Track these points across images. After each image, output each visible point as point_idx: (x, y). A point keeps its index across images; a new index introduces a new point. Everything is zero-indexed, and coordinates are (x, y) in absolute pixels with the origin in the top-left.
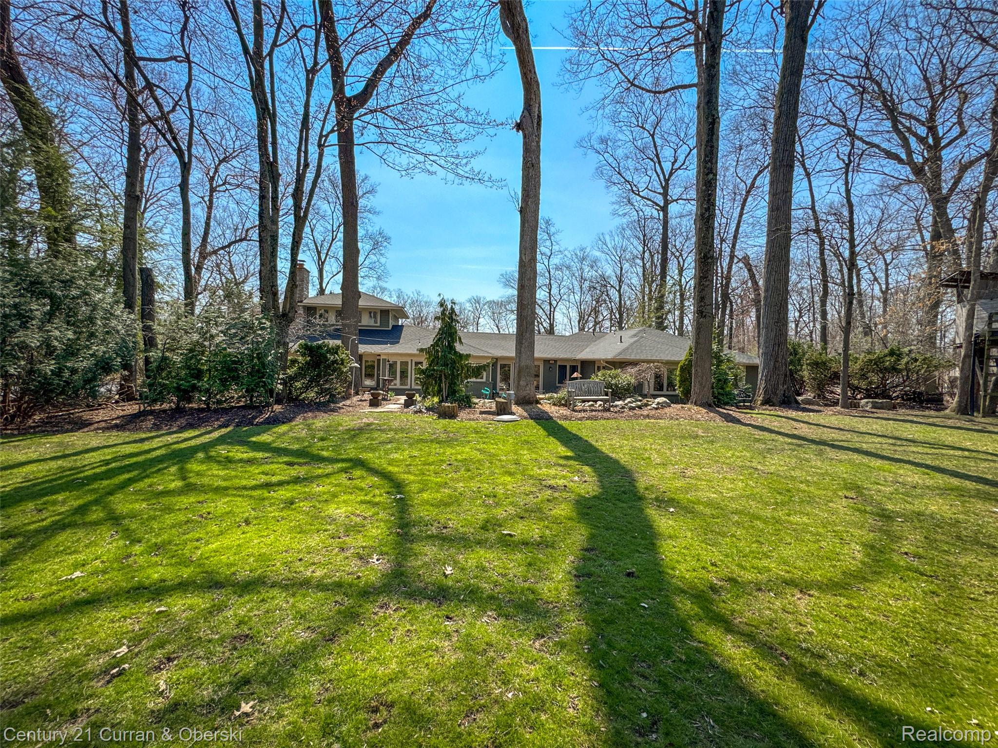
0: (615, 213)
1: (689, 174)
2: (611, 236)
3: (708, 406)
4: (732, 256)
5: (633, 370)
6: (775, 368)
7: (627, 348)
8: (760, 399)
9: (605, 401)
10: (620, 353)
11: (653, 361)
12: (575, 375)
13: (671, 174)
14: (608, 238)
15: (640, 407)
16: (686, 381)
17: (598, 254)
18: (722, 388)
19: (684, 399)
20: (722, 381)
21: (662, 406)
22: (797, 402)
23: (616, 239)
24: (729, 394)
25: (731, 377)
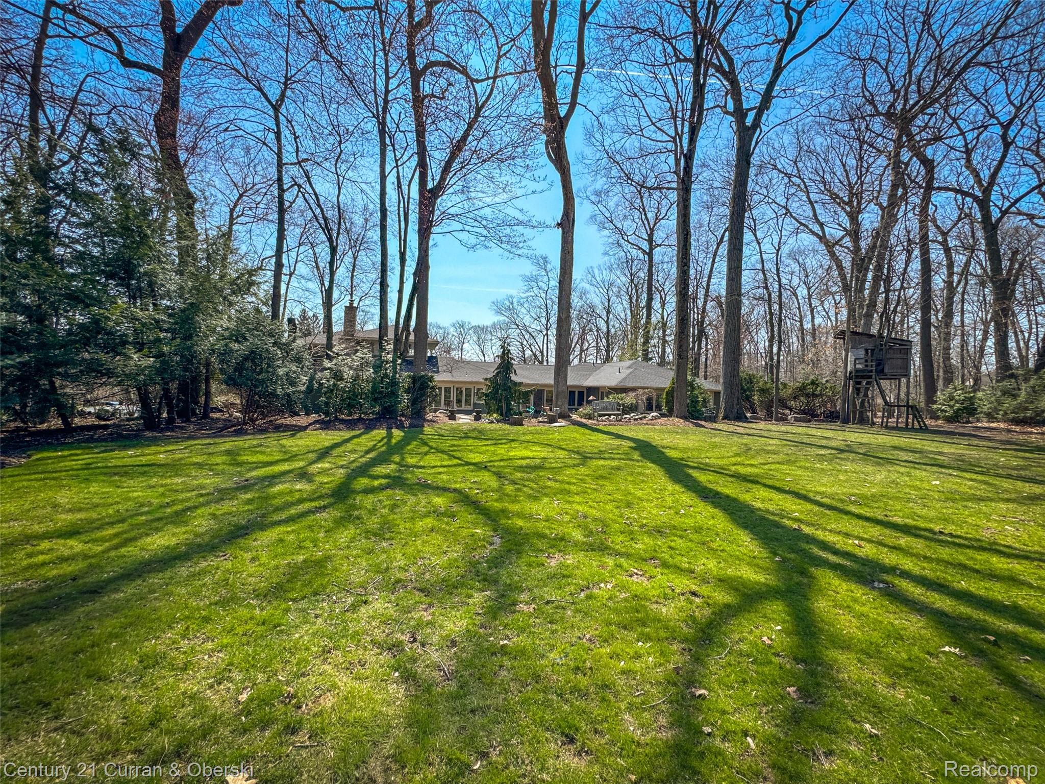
0: (606, 254)
1: (671, 223)
2: (600, 269)
3: (685, 418)
4: (707, 295)
5: (632, 394)
6: (731, 392)
7: (626, 378)
8: (721, 416)
9: (617, 415)
10: (621, 382)
11: (647, 388)
12: (591, 398)
13: (655, 224)
14: (596, 271)
15: (641, 419)
16: (670, 403)
17: (587, 286)
18: (695, 407)
19: (670, 413)
20: (695, 402)
21: (655, 418)
22: (746, 417)
23: (604, 272)
24: (699, 411)
25: (700, 399)
